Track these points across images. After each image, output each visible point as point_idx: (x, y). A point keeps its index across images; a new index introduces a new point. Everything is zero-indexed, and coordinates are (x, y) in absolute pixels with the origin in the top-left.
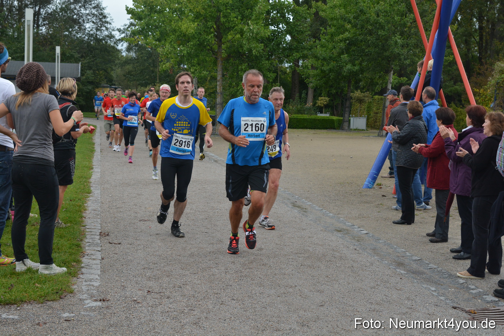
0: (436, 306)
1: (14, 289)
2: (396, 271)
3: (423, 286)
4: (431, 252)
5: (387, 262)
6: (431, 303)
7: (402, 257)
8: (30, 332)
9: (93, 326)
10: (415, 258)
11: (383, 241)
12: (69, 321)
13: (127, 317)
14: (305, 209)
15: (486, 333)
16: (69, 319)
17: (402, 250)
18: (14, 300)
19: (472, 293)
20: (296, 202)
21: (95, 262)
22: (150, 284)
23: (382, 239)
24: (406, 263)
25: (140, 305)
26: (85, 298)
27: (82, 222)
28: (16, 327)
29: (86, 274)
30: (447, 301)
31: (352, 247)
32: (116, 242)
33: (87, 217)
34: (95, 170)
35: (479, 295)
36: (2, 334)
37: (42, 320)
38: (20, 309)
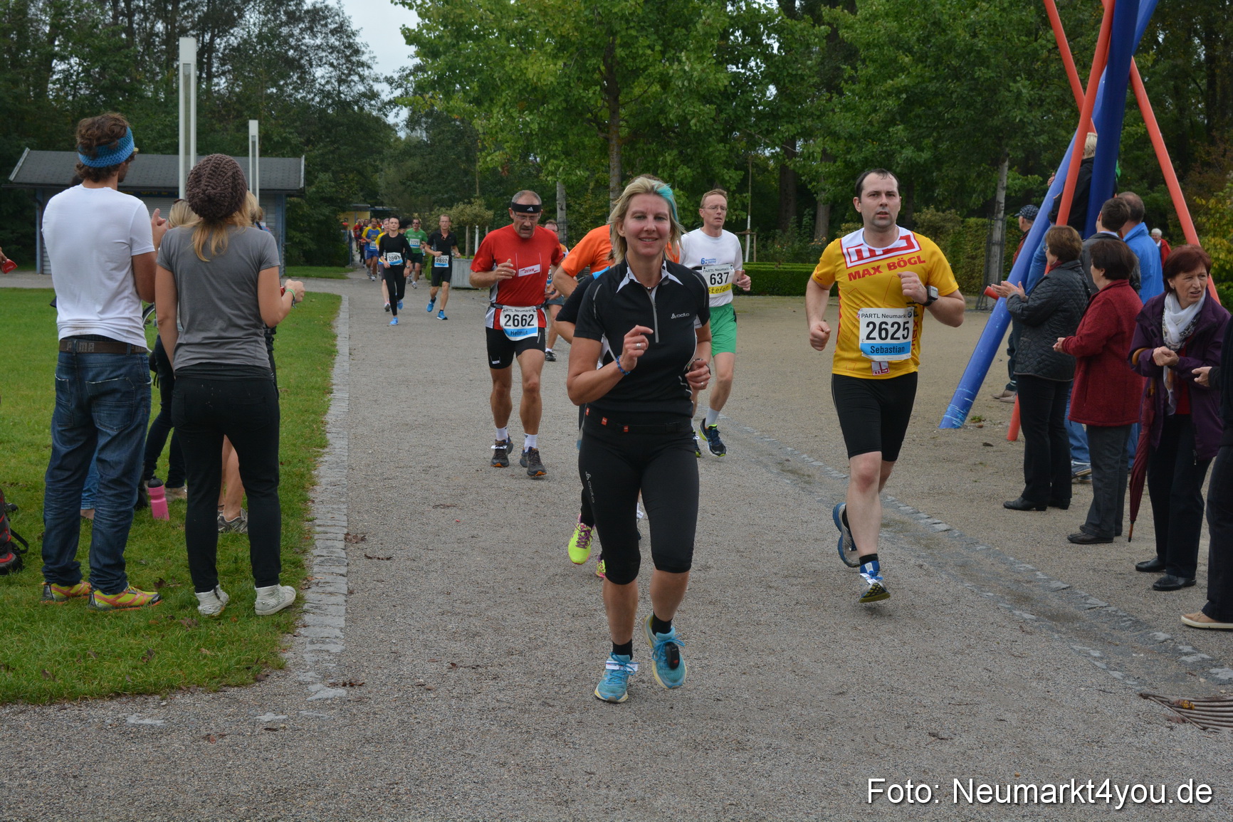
0: (1101, 693)
1: (155, 661)
2: (1014, 615)
3: (1075, 647)
4: (1094, 570)
5: (990, 594)
6: (1090, 685)
7: (1028, 582)
8: (189, 754)
9: (327, 741)
10: (1055, 584)
11: (984, 547)
12: (275, 730)
14: (809, 476)
15: (1216, 753)
16: (275, 727)
17: (1028, 566)
18: (155, 685)
19: (1185, 663)
20: (788, 460)
21: (333, 599)
22: (456, 647)
23: (981, 542)
24: (1035, 597)
25: (432, 696)
26: (310, 680)
27: (307, 510)
28: (157, 744)
29: (314, 626)
30: (1128, 682)
31: (913, 561)
32: (381, 554)
33: (316, 501)
34: (337, 394)
35: (1202, 667)
36: (128, 760)
37: (215, 729)
38: (168, 704)
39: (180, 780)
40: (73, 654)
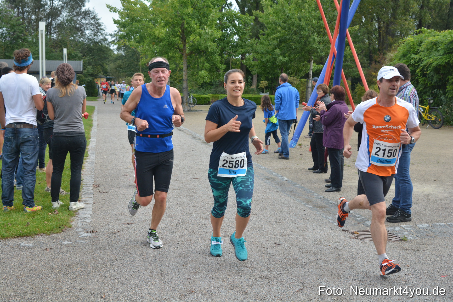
0: (330, 230)
1: (30, 226)
2: (306, 206)
3: (324, 216)
5: (300, 200)
6: (327, 228)
7: (311, 196)
8: (40, 255)
9: (85, 250)
10: (320, 197)
12: (68, 246)
17: (312, 191)
18: (30, 233)
19: (358, 220)
21: (88, 205)
23: (298, 184)
24: (313, 201)
25: (119, 235)
26: (79, 231)
28: (30, 252)
29: (81, 214)
31: (275, 190)
32: (104, 191)
34: (92, 139)
35: (363, 221)
36: (21, 257)
37: (49, 247)
38: (34, 239)
39: (37, 263)
40: (3, 224)
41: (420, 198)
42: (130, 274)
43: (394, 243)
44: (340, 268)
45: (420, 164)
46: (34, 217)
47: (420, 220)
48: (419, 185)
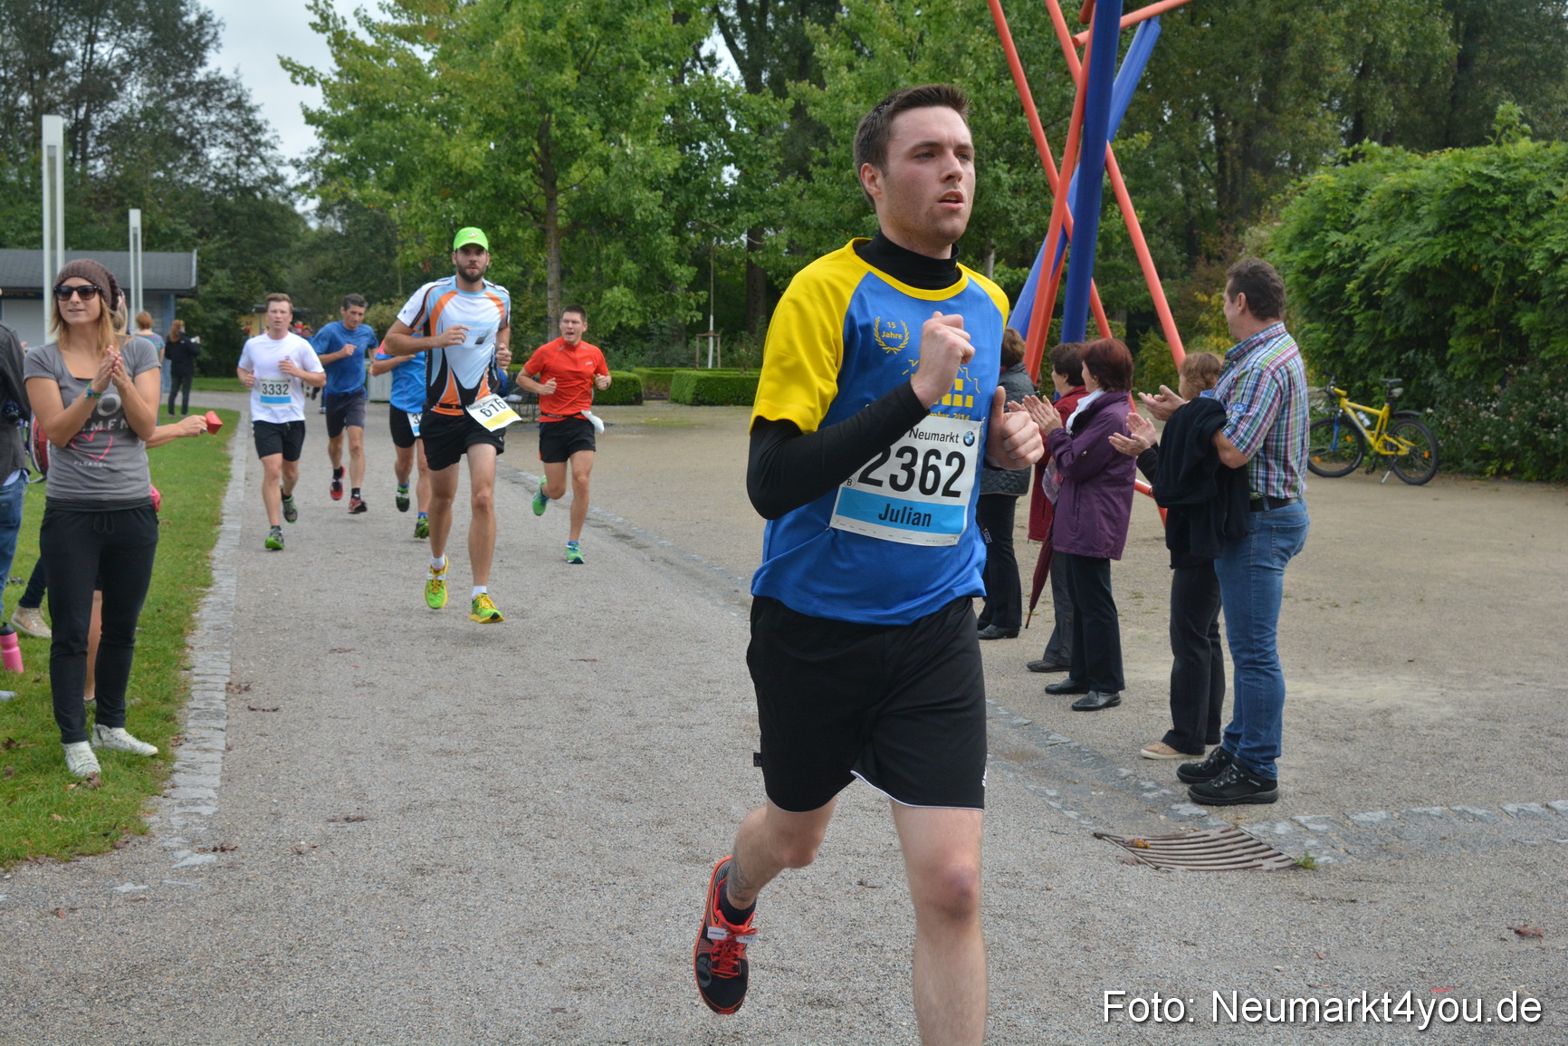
0: (1052, 834)
3: (1030, 786)
6: (1042, 827)
8: (34, 931)
9: (193, 912)
10: (1016, 721)
12: (134, 901)
13: (278, 888)
15: (1165, 893)
16: (134, 898)
19: (1146, 799)
21: (209, 756)
25: (314, 859)
26: (175, 845)
27: (183, 657)
29: (184, 786)
30: (1083, 822)
32: (266, 705)
33: (195, 647)
34: (227, 526)
35: (1164, 804)
37: (65, 903)
38: (13, 877)
39: (22, 959)
41: (1359, 722)
42: (352, 995)
43: (1270, 877)
44: (1086, 965)
45: (1359, 606)
46: (14, 799)
47: (1359, 799)
48: (1357, 678)
